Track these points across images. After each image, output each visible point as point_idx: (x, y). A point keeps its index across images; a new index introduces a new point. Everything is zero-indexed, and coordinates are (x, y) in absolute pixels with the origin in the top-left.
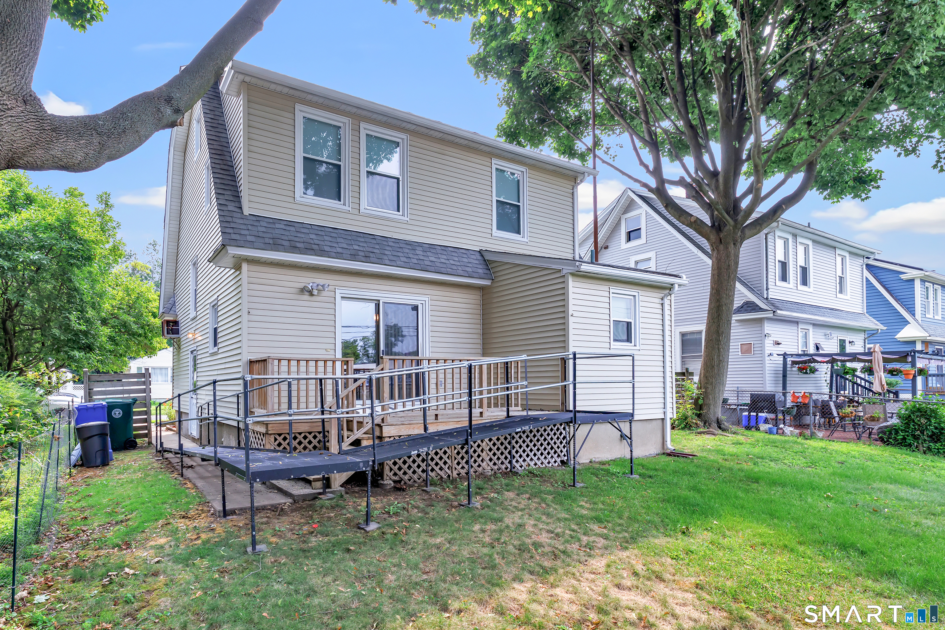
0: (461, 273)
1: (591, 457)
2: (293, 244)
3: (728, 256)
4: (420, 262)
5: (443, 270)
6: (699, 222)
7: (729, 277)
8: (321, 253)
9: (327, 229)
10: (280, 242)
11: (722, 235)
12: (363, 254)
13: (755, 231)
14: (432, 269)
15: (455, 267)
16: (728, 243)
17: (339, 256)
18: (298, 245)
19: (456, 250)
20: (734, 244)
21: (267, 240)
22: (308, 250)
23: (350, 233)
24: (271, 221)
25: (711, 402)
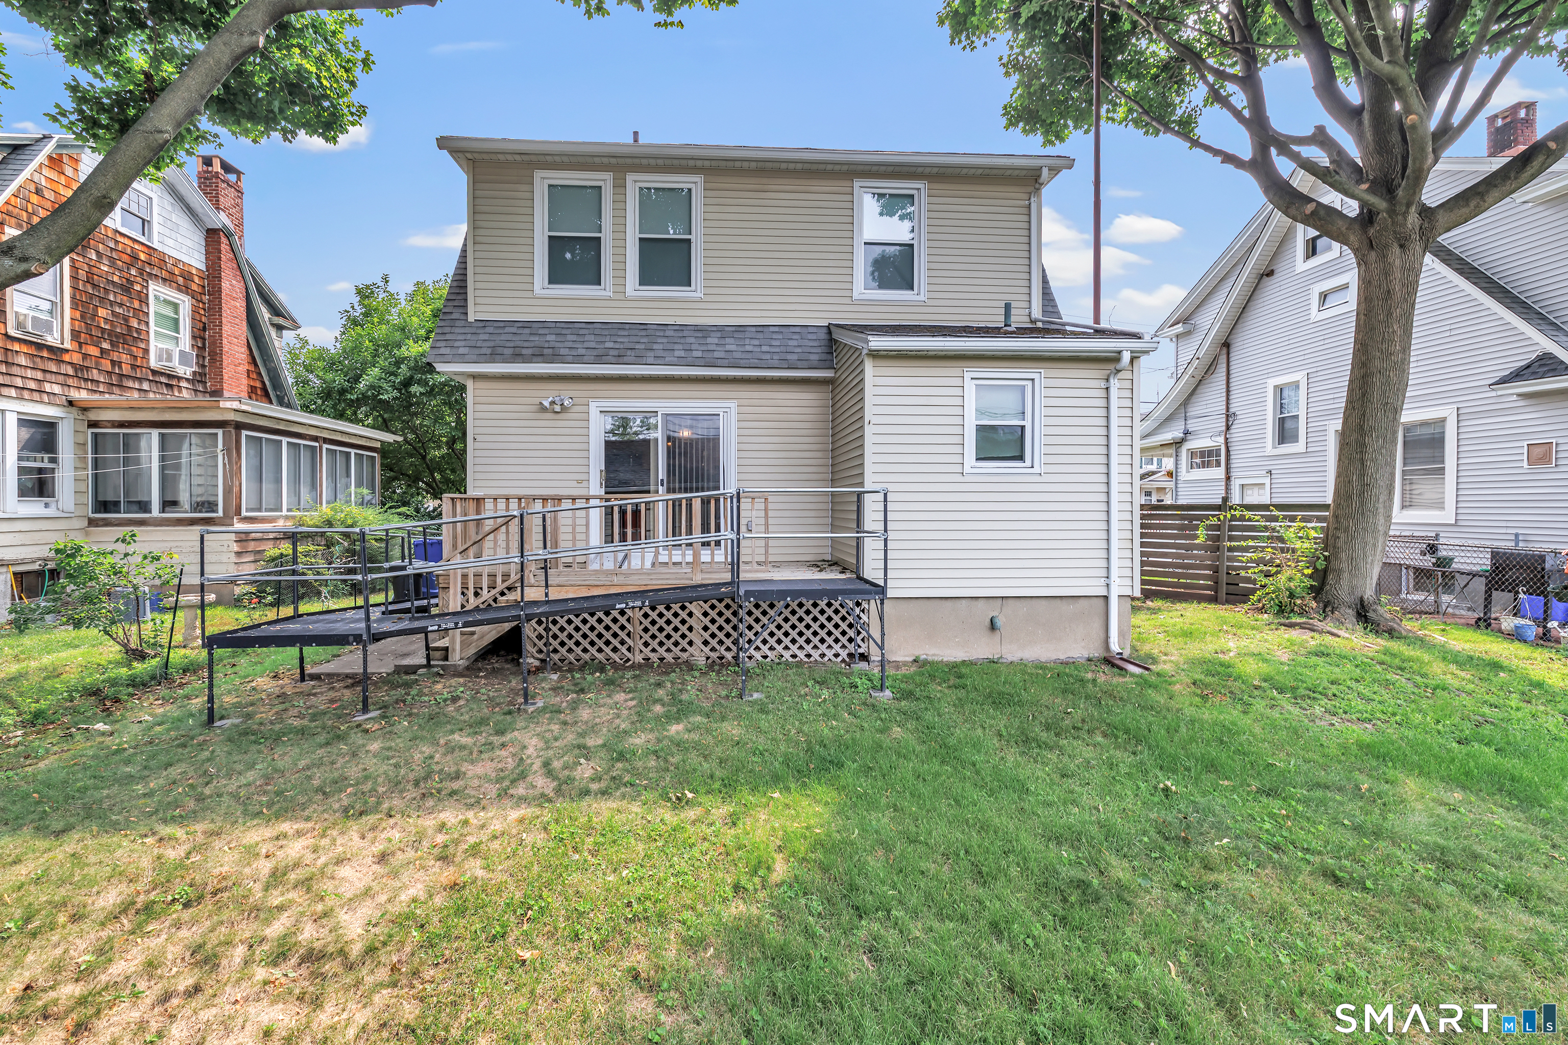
0: (775, 363)
1: (917, 653)
2: (517, 351)
3: (1386, 273)
4: (706, 355)
5: (742, 362)
6: (1322, 213)
7: (1389, 314)
8: (555, 358)
9: (577, 325)
10: (500, 350)
11: (1372, 231)
12: (615, 353)
13: (1465, 211)
14: (725, 362)
15: (768, 356)
16: (1386, 246)
17: (579, 359)
18: (524, 351)
19: (782, 329)
20: (1402, 246)
21: (484, 351)
22: (539, 356)
23: (610, 326)
24: (502, 324)
25: (1344, 565)
